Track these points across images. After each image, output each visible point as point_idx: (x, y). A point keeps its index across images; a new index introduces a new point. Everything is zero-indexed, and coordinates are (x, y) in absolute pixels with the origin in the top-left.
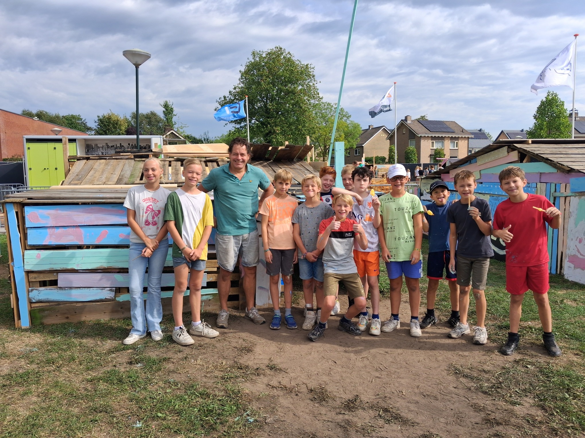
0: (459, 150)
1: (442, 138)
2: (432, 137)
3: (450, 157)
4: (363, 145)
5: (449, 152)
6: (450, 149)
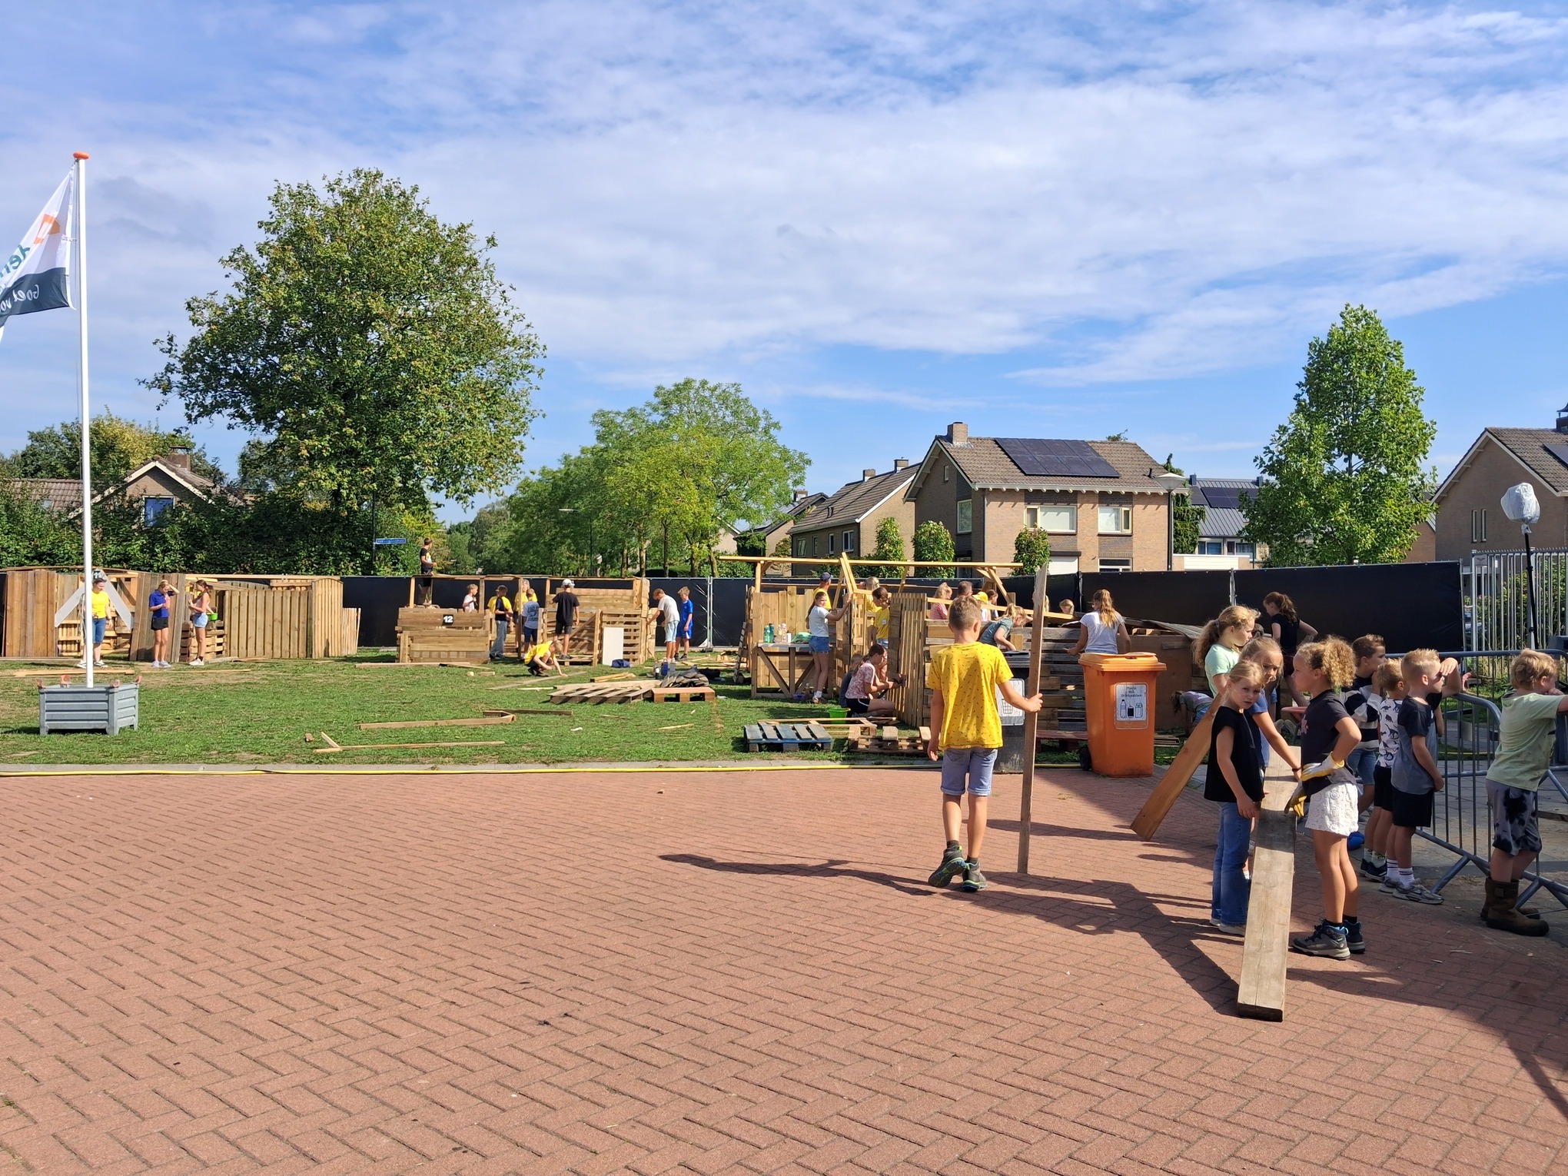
0: (1134, 539)
1: (1069, 497)
2: (1025, 491)
3: (1102, 562)
4: (857, 521)
5: (1097, 545)
6: (1099, 535)
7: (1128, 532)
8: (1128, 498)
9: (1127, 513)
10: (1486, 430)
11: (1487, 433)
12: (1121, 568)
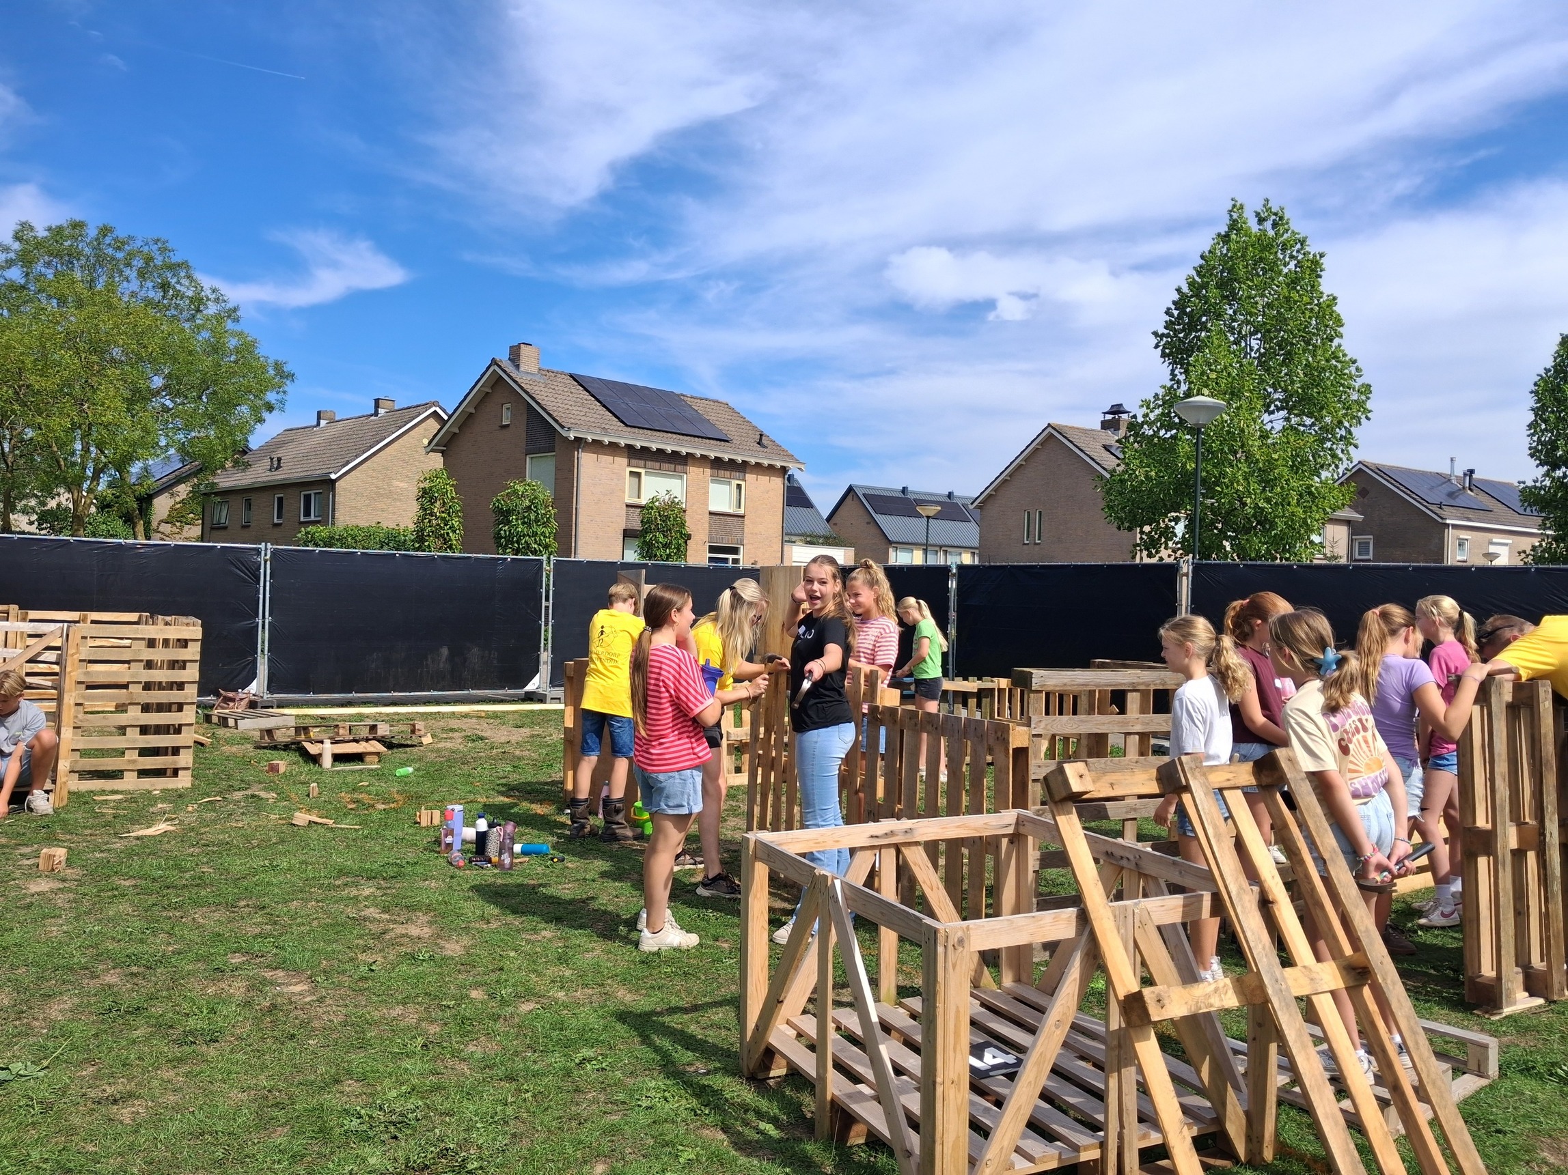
0: (747, 521)
1: (678, 460)
2: (630, 447)
3: (712, 549)
4: (333, 476)
5: (707, 525)
6: (711, 513)
7: (741, 512)
8: (743, 467)
9: (739, 486)
10: (1049, 425)
11: (1050, 429)
12: (731, 557)
